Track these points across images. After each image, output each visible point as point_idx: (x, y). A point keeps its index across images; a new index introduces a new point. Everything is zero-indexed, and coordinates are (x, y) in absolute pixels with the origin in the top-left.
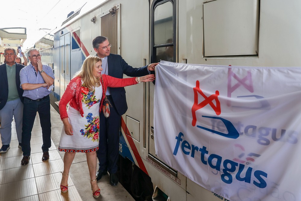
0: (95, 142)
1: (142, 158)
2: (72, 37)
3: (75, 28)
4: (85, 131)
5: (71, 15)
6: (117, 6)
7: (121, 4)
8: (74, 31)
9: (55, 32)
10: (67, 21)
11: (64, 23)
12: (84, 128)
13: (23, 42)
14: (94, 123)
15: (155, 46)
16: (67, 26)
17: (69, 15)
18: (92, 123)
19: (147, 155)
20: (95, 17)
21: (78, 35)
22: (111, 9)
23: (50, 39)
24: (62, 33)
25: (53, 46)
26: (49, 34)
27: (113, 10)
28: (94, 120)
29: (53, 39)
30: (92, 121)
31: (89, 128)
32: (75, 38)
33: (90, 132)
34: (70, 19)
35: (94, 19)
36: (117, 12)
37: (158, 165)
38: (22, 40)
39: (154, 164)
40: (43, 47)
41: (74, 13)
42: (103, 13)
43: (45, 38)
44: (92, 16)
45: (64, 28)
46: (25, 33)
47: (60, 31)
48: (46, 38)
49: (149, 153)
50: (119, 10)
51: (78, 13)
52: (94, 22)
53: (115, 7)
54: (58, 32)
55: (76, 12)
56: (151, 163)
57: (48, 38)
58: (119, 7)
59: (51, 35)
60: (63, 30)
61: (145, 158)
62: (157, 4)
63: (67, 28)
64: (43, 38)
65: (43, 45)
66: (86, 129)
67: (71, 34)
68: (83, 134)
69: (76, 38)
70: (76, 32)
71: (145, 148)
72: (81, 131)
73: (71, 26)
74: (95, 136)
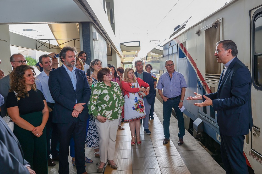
0: (141, 113)
1: (245, 153)
2: (179, 48)
3: (182, 40)
4: (135, 107)
5: (178, 29)
6: (219, 20)
7: (223, 18)
8: (181, 42)
9: (164, 44)
10: (174, 34)
11: (171, 36)
12: (134, 106)
13: (137, 53)
14: (140, 103)
15: (256, 54)
16: (175, 38)
17: (175, 29)
18: (138, 103)
19: (250, 150)
20: (200, 30)
21: (184, 46)
22: (213, 23)
23: (160, 49)
24: (171, 44)
25: (163, 56)
26: (159, 45)
27: (216, 23)
28: (139, 101)
29: (162, 50)
30: (138, 101)
31: (137, 105)
32: (181, 49)
33: (138, 108)
34: (177, 32)
35: (198, 32)
36: (220, 25)
37: (261, 160)
38: (137, 51)
39: (256, 158)
40: (154, 57)
41: (180, 27)
42: (207, 27)
43: (155, 49)
44: (196, 29)
45: (172, 40)
46: (139, 45)
47: (168, 43)
48: (157, 49)
49: (252, 149)
50: (222, 23)
51: (183, 27)
52: (199, 35)
53: (218, 21)
54: (166, 44)
55: (182, 26)
56: (254, 157)
57: (158, 49)
58: (221, 21)
59: (161, 46)
60: (171, 42)
61: (248, 153)
62: (257, 17)
63: (174, 40)
64: (154, 49)
65: (154, 54)
66: (135, 106)
67: (178, 45)
68: (134, 109)
69: (183, 49)
70: (182, 44)
71: (248, 144)
72: (133, 108)
73: (178, 38)
74: (141, 110)
